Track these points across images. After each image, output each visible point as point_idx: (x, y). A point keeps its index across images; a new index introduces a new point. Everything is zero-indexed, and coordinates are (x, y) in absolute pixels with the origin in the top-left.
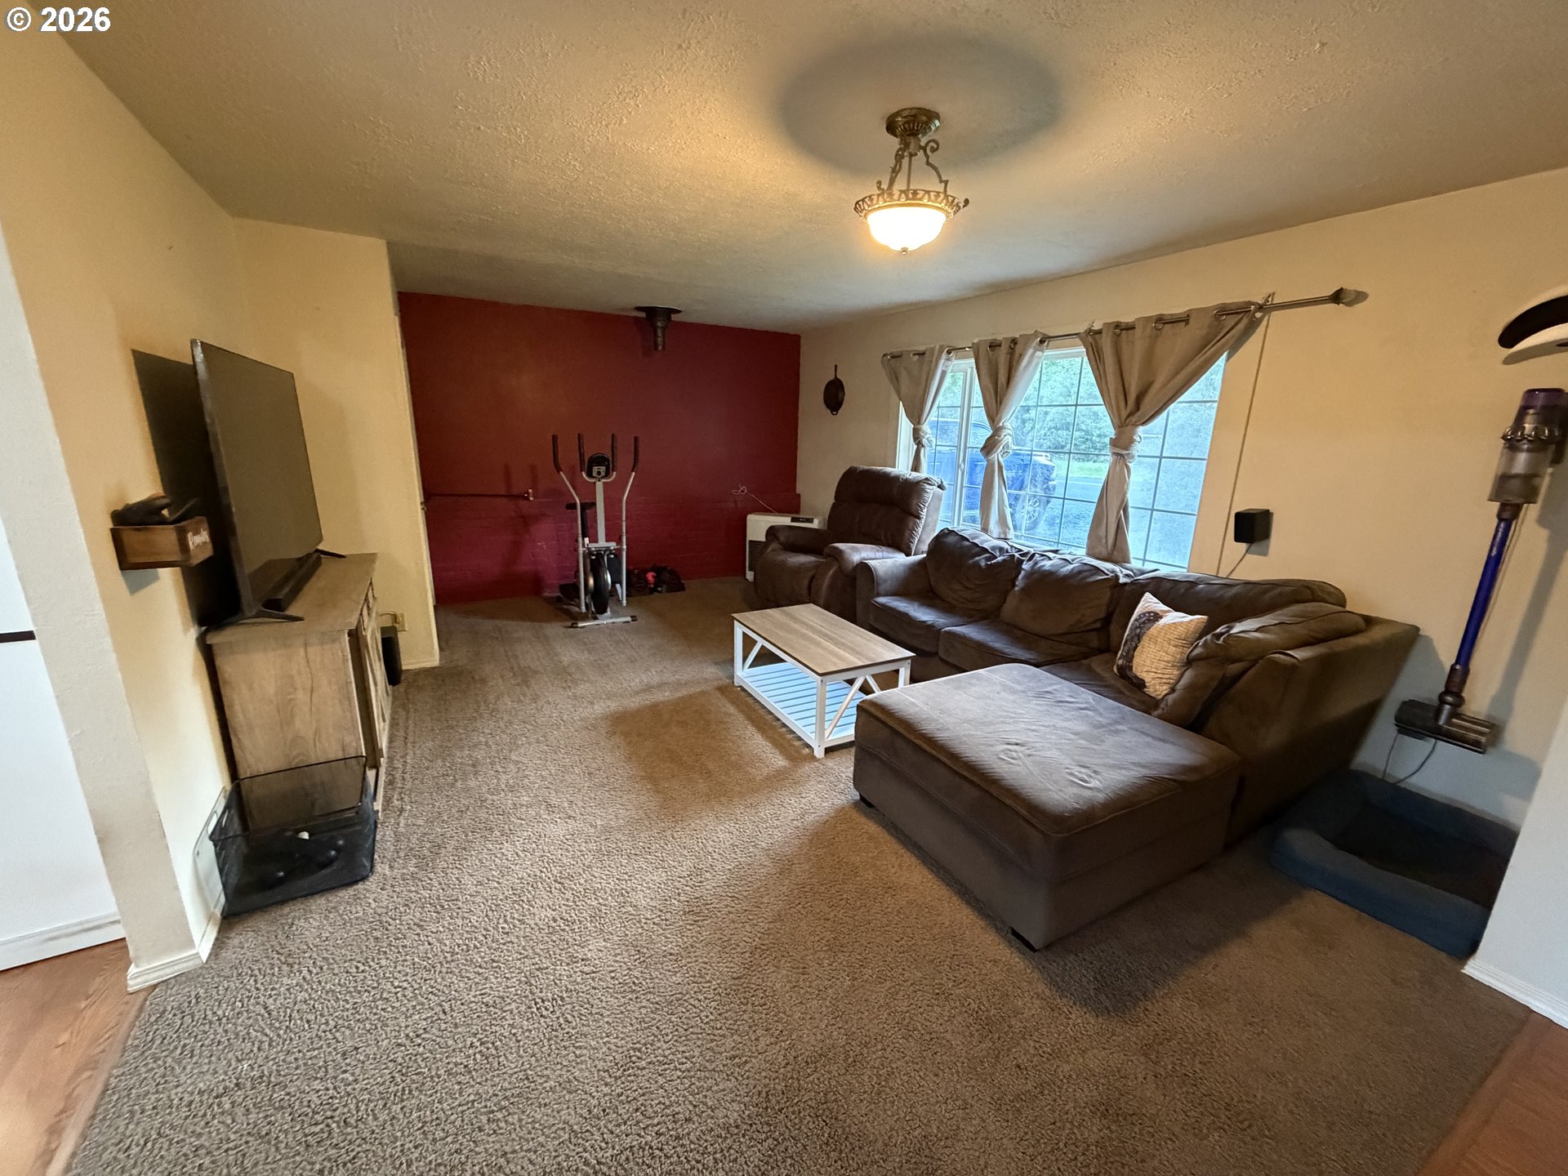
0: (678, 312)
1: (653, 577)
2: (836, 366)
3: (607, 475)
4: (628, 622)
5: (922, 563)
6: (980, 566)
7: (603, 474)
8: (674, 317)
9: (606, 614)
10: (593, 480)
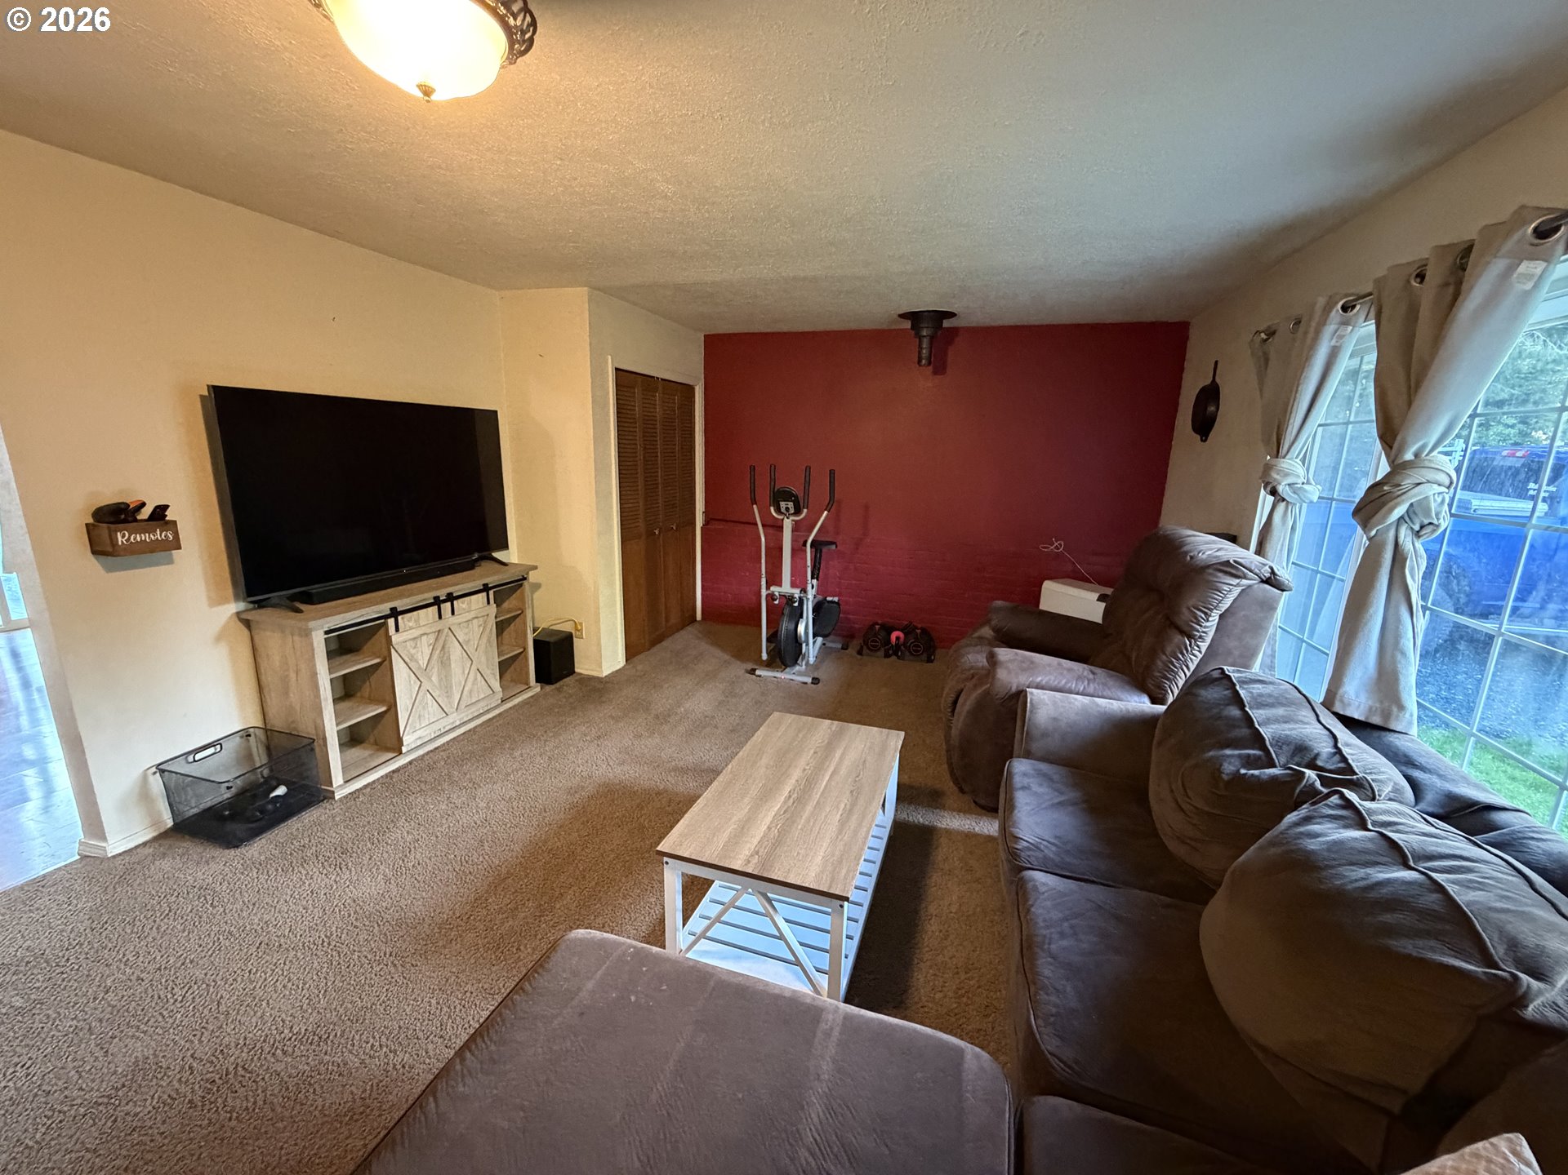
0: (951, 315)
1: (898, 638)
2: (1216, 363)
3: (798, 512)
4: (806, 683)
5: (1150, 722)
6: (1219, 771)
7: (792, 511)
8: (946, 324)
9: (797, 668)
10: (780, 517)
